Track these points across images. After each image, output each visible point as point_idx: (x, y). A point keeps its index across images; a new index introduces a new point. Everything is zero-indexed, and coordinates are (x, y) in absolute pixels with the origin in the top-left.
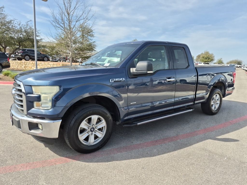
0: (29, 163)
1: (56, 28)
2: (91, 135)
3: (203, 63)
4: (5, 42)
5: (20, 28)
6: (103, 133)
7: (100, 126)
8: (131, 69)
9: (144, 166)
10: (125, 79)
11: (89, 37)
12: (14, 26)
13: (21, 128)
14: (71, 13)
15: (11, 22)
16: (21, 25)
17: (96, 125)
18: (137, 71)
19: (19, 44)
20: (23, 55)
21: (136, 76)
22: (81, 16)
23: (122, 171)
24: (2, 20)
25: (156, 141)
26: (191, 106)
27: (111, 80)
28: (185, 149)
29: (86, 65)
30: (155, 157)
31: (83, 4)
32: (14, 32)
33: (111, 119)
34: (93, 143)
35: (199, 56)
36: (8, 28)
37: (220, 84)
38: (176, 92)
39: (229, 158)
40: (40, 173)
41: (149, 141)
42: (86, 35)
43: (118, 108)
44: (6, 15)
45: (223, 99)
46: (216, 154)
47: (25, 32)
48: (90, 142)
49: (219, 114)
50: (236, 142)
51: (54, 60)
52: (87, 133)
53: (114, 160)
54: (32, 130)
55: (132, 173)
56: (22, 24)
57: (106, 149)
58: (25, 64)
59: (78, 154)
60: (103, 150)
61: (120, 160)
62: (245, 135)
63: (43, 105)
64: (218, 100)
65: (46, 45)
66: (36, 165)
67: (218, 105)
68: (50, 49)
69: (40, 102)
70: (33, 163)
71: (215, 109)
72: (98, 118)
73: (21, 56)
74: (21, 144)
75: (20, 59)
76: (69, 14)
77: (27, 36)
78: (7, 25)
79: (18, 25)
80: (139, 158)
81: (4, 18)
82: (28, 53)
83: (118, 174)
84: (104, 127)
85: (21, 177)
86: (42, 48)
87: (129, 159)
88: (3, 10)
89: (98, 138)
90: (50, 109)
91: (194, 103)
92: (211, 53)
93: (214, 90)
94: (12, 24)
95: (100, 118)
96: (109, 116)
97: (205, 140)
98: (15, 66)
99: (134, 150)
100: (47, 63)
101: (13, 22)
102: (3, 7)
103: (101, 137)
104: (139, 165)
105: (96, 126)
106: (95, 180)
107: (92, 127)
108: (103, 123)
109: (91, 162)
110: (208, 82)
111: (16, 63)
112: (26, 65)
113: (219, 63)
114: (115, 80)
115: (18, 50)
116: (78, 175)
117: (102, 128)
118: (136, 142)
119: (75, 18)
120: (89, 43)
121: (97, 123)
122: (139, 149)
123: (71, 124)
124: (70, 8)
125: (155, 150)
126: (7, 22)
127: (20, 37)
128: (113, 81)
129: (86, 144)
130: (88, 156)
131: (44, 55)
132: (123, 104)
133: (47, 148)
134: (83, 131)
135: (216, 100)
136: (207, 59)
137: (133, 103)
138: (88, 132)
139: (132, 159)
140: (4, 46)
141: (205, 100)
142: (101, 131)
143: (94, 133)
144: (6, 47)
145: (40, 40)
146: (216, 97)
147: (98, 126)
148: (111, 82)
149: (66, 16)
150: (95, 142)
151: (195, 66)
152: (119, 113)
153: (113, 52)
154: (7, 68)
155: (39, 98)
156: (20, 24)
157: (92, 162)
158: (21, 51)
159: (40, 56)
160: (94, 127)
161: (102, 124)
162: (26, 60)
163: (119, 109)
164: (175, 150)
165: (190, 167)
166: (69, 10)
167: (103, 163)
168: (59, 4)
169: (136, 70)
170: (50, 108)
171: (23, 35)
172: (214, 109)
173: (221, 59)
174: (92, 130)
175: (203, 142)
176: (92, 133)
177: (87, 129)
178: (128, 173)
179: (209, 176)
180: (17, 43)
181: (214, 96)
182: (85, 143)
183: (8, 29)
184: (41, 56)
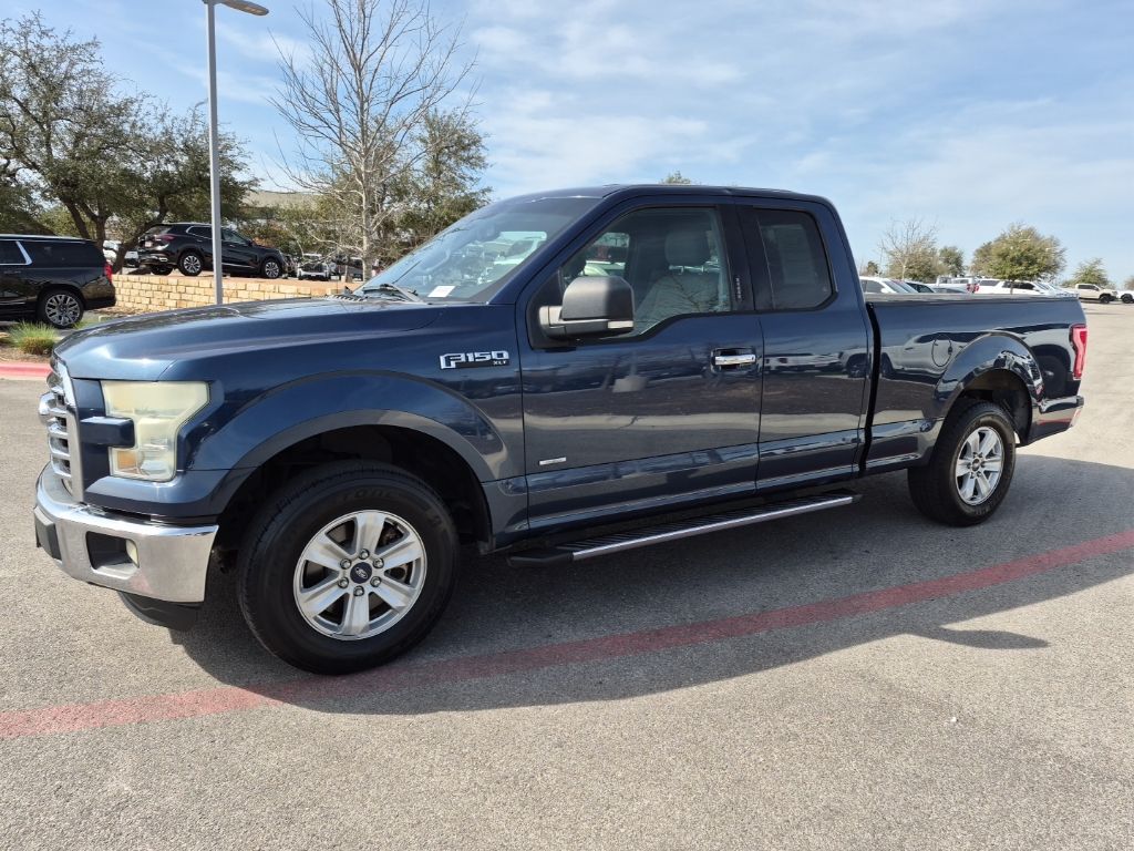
0: (87, 704)
1: (305, 132)
2: (355, 595)
3: (1002, 283)
4: (100, 194)
5: (166, 132)
6: (414, 592)
7: (396, 558)
8: (543, 311)
9: (567, 734)
10: (510, 355)
11: (465, 170)
12: (139, 124)
13: (60, 558)
14: (369, 63)
15: (126, 109)
16: (168, 122)
17: (377, 551)
18: (565, 320)
19: (162, 203)
20: (174, 251)
21: (563, 341)
22: (410, 78)
23: (464, 755)
24: (90, 100)
25: (658, 634)
26: (848, 480)
27: (442, 359)
28: (780, 670)
29: (366, 292)
30: (628, 701)
31: (420, 22)
32: (140, 150)
33: (445, 531)
34: (365, 630)
35: (985, 252)
36: (117, 133)
37: (1006, 384)
38: (763, 416)
39: (968, 721)
40: (123, 744)
41: (627, 631)
42: (452, 162)
43: (481, 480)
44: (107, 79)
45: (1020, 451)
46: (917, 700)
47: (187, 149)
48: (350, 627)
49: (1000, 522)
50: (1031, 652)
51: (314, 274)
52: (336, 587)
53: (444, 707)
54: (103, 565)
55: (502, 764)
56: (172, 113)
57: (426, 661)
58: (181, 289)
59: (298, 675)
60: (412, 662)
61: (471, 708)
62: (1088, 620)
63: (147, 465)
64: (991, 454)
65: (278, 208)
66: (112, 714)
67: (995, 478)
68: (294, 224)
69: (133, 451)
70: (106, 705)
71: (979, 500)
72: (385, 523)
73: (167, 256)
74: (78, 628)
75: (161, 269)
76: (358, 68)
77: (196, 169)
78: (113, 120)
79: (155, 121)
80: (557, 703)
81: (97, 92)
82: (194, 241)
83: (445, 763)
84: (418, 560)
85: (41, 758)
86: (259, 221)
87: (513, 706)
88: (97, 57)
89: (390, 611)
90: (171, 480)
91: (862, 465)
92: (1047, 237)
93: (970, 408)
94: (132, 118)
95: (396, 524)
96: (438, 517)
97: (885, 635)
98: (138, 299)
99: (546, 668)
100: (272, 287)
101: (135, 107)
102: (95, 44)
103: (402, 608)
104: (545, 731)
105: (378, 557)
106: (338, 784)
107: (359, 561)
108: (410, 547)
109: (343, 711)
110: (934, 369)
111: (144, 286)
112: (184, 297)
113: (1083, 281)
114: (463, 360)
115: (154, 228)
116: (272, 763)
117: (405, 568)
118: (566, 634)
119: (383, 87)
120: (463, 195)
121: (383, 543)
122: (570, 664)
123: (261, 546)
124: (364, 40)
125: (639, 673)
126: (112, 107)
127: (166, 174)
128: (453, 364)
129: (331, 632)
130: (342, 684)
131: (262, 250)
132: (503, 465)
133: (180, 648)
134: (316, 577)
135: (980, 456)
136: (1021, 264)
137: (551, 461)
138: (342, 581)
139: (524, 704)
140: (96, 213)
141: (920, 456)
142: (404, 578)
143: (368, 588)
144: (107, 217)
145: (250, 183)
146: (984, 442)
147: (385, 556)
148: (443, 365)
149: (349, 77)
150: (372, 627)
151: (867, 296)
152: (485, 506)
153: (488, 235)
154: (106, 309)
155: (126, 434)
156: (163, 115)
157: (350, 712)
158: (164, 233)
159: (245, 254)
160: (368, 561)
161: (406, 549)
162: (186, 273)
163: (484, 486)
164: (730, 674)
165: (771, 750)
166: (358, 49)
167: (395, 717)
168: (317, 23)
169: (561, 317)
170: (169, 475)
171: (177, 163)
172: (972, 499)
173: (1098, 262)
174: (361, 574)
175: (875, 643)
176: (363, 589)
177: (337, 568)
178: (488, 764)
179: (844, 792)
180: (153, 201)
181: (973, 438)
182: (327, 632)
183: (116, 141)
184: (250, 256)
